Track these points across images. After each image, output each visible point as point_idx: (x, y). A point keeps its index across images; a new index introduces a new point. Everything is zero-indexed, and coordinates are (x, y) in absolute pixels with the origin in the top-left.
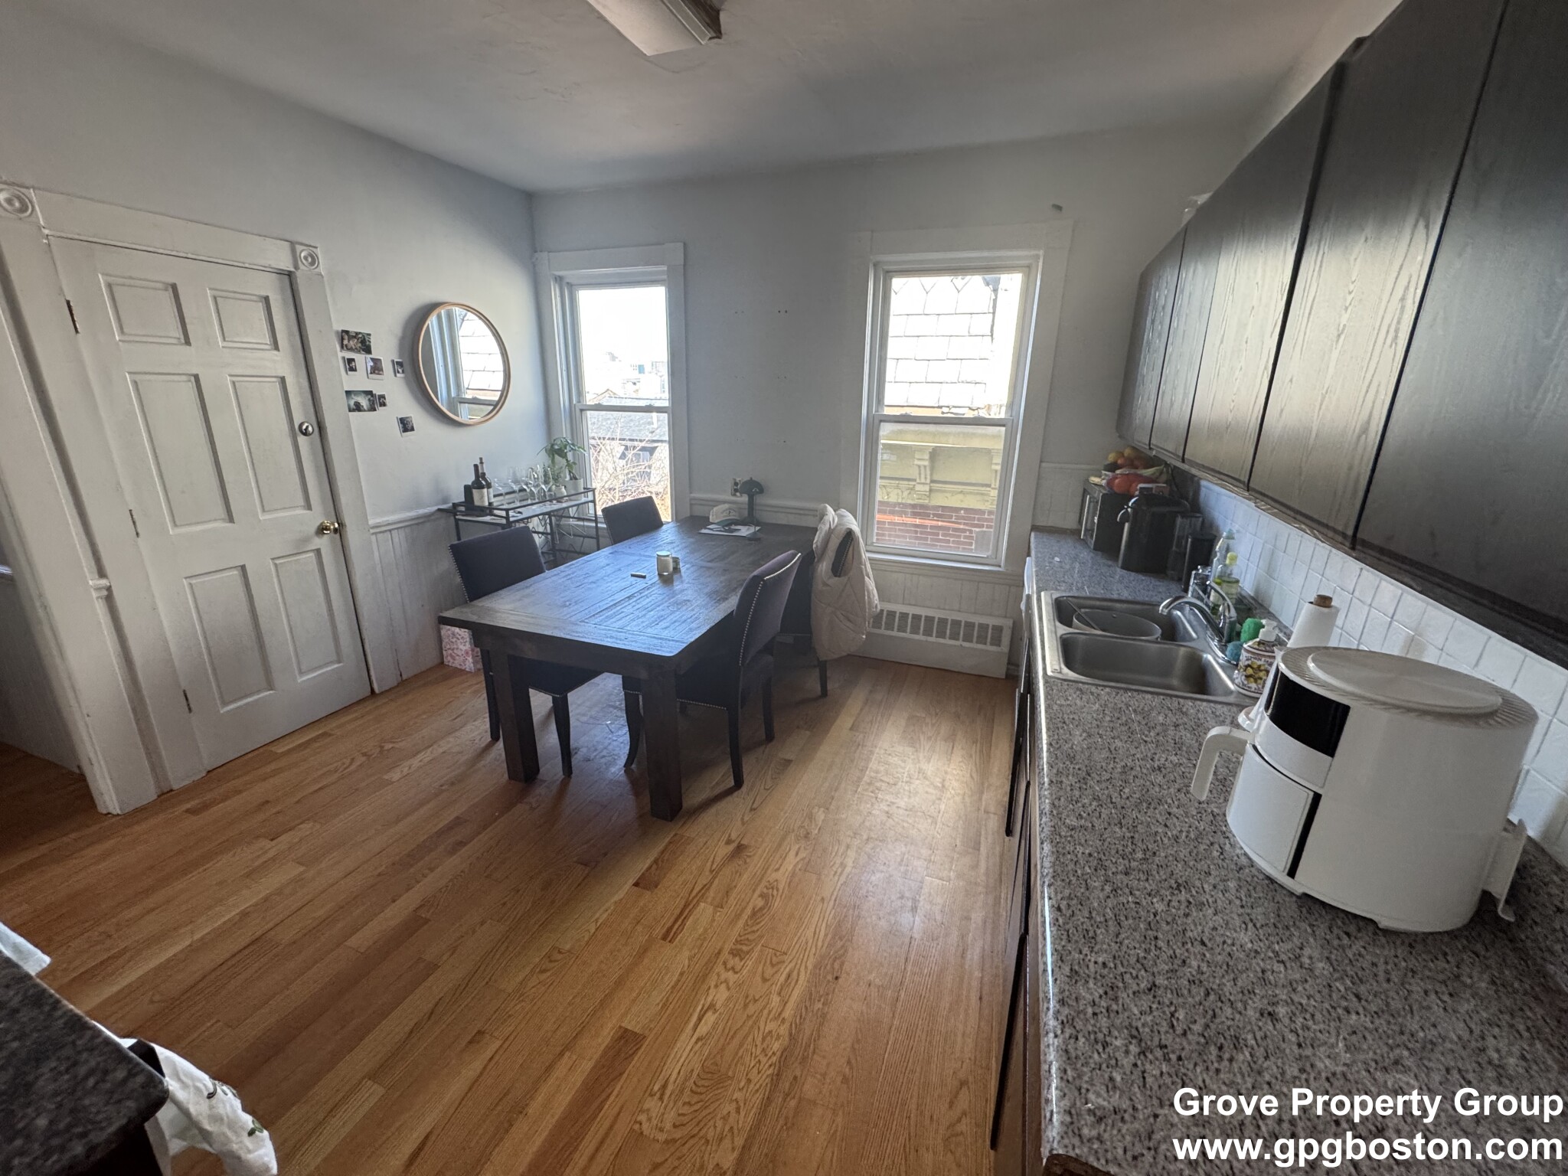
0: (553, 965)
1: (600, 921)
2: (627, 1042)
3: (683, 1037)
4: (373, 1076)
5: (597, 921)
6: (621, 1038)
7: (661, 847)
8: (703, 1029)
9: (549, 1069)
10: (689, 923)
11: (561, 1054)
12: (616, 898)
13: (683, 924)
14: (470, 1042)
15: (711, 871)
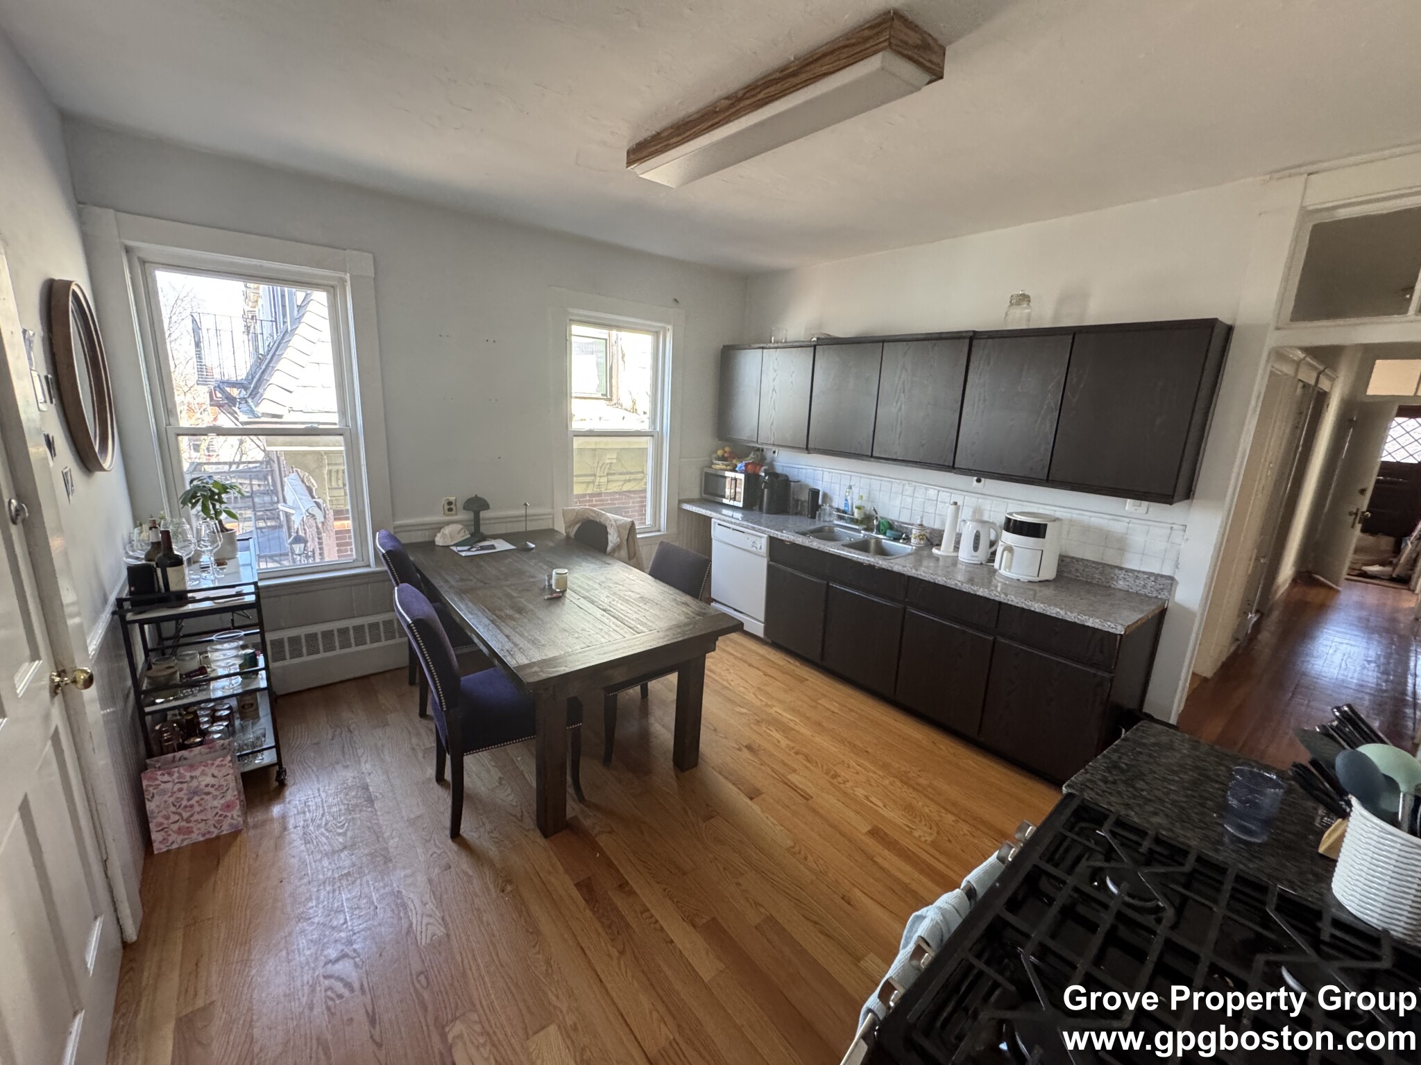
0: (803, 852)
1: (775, 822)
2: (875, 833)
3: (881, 812)
4: (857, 959)
5: (774, 825)
6: (873, 834)
7: (721, 778)
8: (880, 804)
9: (882, 869)
10: (801, 786)
11: (875, 862)
12: (759, 811)
13: (801, 789)
14: (849, 904)
15: (762, 764)
